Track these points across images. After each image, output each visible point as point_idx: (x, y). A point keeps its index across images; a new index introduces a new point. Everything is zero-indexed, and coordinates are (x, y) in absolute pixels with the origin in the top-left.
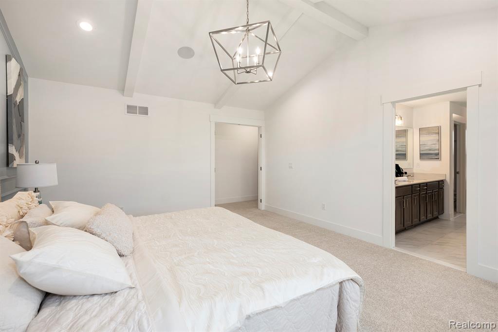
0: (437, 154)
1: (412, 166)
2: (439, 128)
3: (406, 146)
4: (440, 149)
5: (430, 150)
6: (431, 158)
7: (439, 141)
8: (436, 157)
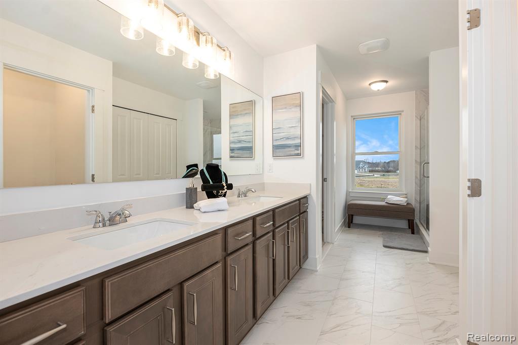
0: (298, 146)
1: (261, 170)
2: (300, 95)
3: (252, 132)
4: (301, 137)
5: (288, 138)
6: (289, 153)
7: (301, 121)
8: (297, 152)
